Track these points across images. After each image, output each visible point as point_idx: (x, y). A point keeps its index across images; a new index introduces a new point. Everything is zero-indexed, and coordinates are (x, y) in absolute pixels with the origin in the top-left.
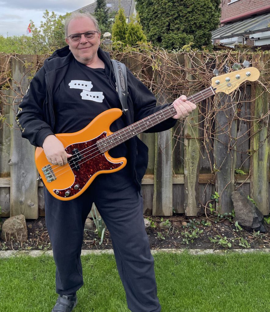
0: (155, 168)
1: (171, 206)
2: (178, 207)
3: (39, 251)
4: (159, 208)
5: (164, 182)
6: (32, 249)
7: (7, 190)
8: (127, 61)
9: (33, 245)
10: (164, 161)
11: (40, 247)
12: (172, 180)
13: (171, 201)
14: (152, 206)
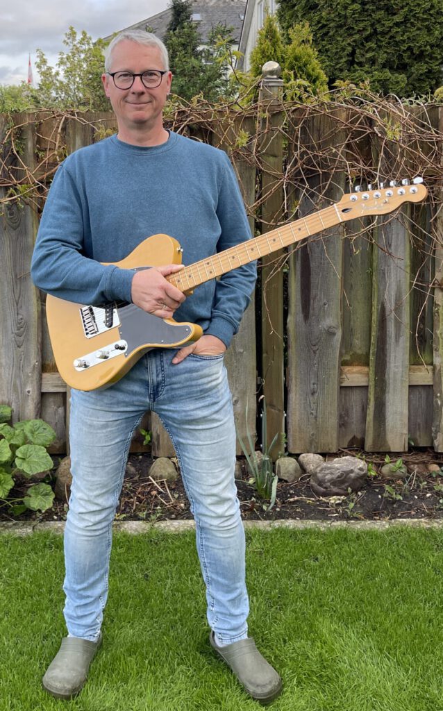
0: (371, 352)
1: (406, 431)
2: (418, 434)
3: (141, 522)
4: (379, 436)
5: (391, 381)
6: (125, 519)
7: (59, 399)
8: (315, 124)
9: (125, 510)
10: (390, 338)
11: (142, 515)
12: (407, 376)
13: (406, 421)
14: (364, 432)
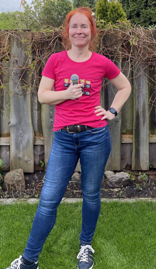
0: (134, 129)
1: (148, 162)
2: (154, 163)
3: (36, 199)
4: (137, 163)
5: (142, 141)
6: (30, 198)
7: (7, 148)
8: (109, 37)
9: (30, 194)
10: (141, 123)
11: (37, 196)
12: (148, 139)
13: (148, 157)
14: (131, 162)
